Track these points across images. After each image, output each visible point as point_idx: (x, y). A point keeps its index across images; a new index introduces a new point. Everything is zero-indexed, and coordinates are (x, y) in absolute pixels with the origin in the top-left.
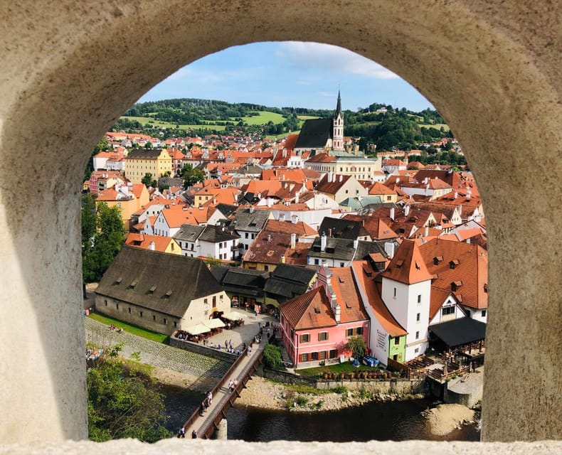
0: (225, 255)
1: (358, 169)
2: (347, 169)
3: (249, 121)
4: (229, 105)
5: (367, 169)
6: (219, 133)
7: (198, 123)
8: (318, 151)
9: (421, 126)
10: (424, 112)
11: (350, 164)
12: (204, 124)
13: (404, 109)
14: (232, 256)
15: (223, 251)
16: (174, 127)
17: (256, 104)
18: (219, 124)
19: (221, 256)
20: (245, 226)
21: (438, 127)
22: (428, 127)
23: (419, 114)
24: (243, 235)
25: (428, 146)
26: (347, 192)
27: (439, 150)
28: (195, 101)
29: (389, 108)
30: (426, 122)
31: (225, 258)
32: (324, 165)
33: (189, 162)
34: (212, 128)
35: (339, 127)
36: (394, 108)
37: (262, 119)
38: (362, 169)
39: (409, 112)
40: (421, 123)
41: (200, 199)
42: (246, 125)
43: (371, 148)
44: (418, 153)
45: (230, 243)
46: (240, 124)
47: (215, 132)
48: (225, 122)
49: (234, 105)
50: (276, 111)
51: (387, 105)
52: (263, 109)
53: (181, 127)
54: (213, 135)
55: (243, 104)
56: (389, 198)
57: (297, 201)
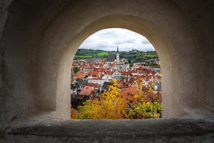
0: (75, 93)
1: (122, 68)
2: (119, 68)
3: (99, 55)
4: (94, 50)
5: (125, 68)
6: (90, 58)
7: (85, 55)
8: (112, 63)
9: (146, 56)
10: (147, 52)
11: (120, 66)
12: (86, 56)
13: (141, 51)
14: (77, 93)
15: (74, 92)
16: (78, 56)
17: (101, 50)
18: (90, 56)
19: (73, 93)
20: (81, 84)
21: (150, 56)
22: (148, 56)
23: (146, 52)
24: (80, 87)
25: (147, 61)
26: (115, 74)
27: (150, 62)
28: (84, 49)
29: (137, 51)
30: (148, 55)
31: (75, 94)
32: (113, 67)
33: (77, 66)
34: (89, 57)
35: (118, 56)
36: (139, 50)
37: (102, 54)
38: (123, 68)
39: (143, 52)
40: (146, 55)
41: (75, 77)
42: (98, 56)
43: (132, 62)
44: (144, 63)
45: (76, 90)
46: (96, 55)
47: (89, 58)
48: (92, 55)
49: (95, 50)
50: (106, 52)
51: (137, 50)
52: (103, 51)
53: (80, 57)
54: (89, 59)
55: (97, 50)
56: (127, 76)
57: (100, 77)
